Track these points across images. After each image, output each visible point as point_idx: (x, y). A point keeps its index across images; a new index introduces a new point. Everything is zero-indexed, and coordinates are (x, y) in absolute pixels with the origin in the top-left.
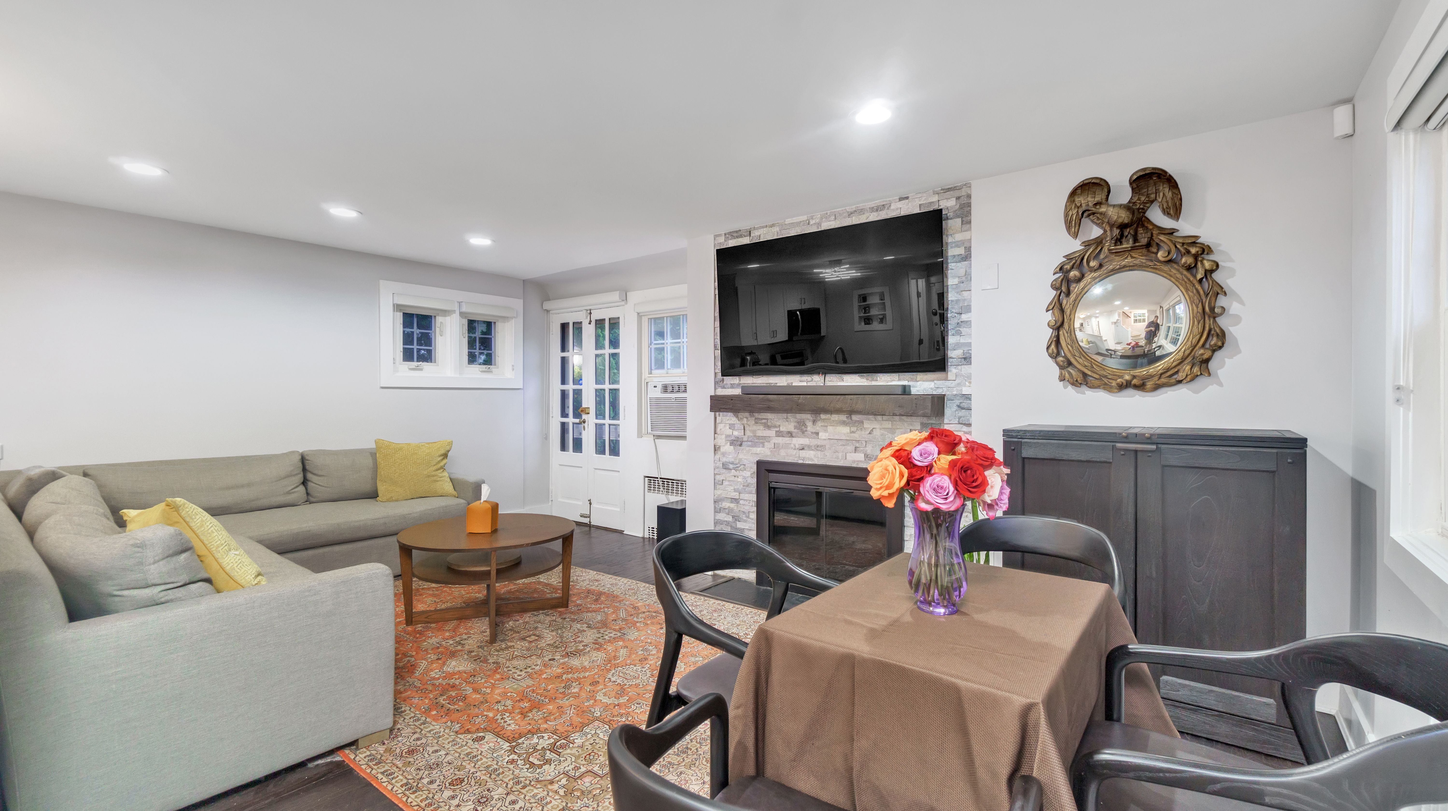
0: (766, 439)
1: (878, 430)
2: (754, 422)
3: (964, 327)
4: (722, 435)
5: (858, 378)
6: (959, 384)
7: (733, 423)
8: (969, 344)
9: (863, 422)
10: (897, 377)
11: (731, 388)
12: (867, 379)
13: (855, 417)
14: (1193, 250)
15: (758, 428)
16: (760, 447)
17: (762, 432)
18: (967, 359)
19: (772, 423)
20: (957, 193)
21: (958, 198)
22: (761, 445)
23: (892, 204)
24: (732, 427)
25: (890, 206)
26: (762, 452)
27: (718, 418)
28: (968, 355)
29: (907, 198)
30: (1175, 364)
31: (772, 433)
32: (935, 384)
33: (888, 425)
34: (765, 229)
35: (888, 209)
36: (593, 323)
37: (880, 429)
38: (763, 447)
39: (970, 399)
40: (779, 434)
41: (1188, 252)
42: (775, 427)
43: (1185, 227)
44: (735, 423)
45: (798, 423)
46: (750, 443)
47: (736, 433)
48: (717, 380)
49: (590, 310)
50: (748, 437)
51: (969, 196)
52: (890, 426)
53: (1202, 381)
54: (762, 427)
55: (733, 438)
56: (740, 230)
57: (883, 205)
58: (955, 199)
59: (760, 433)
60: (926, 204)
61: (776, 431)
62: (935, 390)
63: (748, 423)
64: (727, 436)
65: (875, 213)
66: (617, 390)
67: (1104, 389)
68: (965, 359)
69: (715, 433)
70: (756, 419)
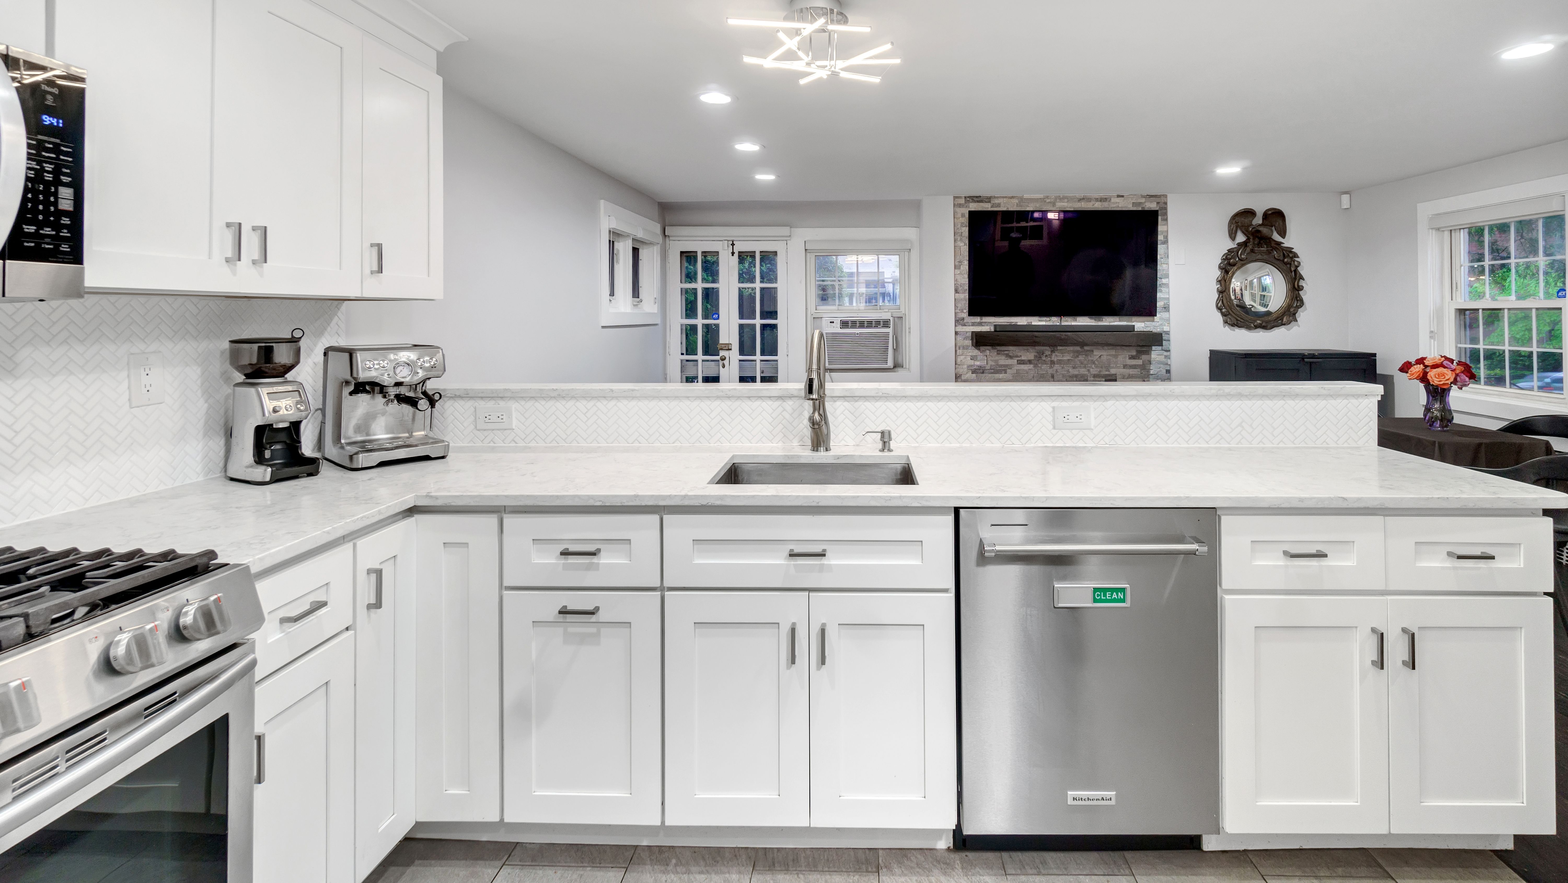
0: (1009, 367)
1: (1105, 356)
2: (996, 353)
3: (1164, 288)
4: (963, 365)
5: (1089, 319)
6: (1161, 325)
7: (974, 354)
8: (1168, 299)
9: (1093, 351)
10: (1118, 319)
11: (972, 326)
12: (1095, 320)
13: (1086, 348)
14: (1291, 255)
15: (1000, 358)
16: (1002, 373)
17: (1003, 361)
18: (1166, 308)
19: (1013, 354)
20: (1158, 200)
21: (1158, 203)
22: (1003, 372)
23: (1112, 199)
24: (973, 358)
25: (1111, 200)
26: (1005, 377)
27: (958, 351)
28: (1167, 305)
29: (1123, 196)
30: (1281, 315)
31: (1014, 361)
32: (1145, 324)
33: (1113, 352)
34: (1005, 199)
35: (1109, 201)
36: (736, 255)
37: (1107, 355)
38: (1006, 373)
39: (1169, 334)
40: (1021, 362)
41: (1289, 255)
42: (1017, 356)
43: (1287, 243)
44: (977, 354)
45: (1038, 353)
46: (992, 371)
47: (978, 363)
48: (958, 319)
49: (733, 241)
50: (991, 365)
51: (1166, 203)
52: (1114, 353)
53: (1293, 323)
54: (1003, 357)
55: (975, 367)
56: (981, 197)
57: (1106, 198)
58: (1156, 203)
59: (1002, 362)
60: (1137, 203)
61: (1018, 361)
62: (1145, 328)
63: (991, 354)
64: (969, 366)
65: (1099, 203)
66: (774, 327)
67: (1247, 328)
68: (1165, 308)
69: (956, 364)
70: (998, 351)
